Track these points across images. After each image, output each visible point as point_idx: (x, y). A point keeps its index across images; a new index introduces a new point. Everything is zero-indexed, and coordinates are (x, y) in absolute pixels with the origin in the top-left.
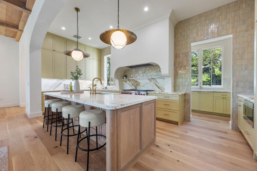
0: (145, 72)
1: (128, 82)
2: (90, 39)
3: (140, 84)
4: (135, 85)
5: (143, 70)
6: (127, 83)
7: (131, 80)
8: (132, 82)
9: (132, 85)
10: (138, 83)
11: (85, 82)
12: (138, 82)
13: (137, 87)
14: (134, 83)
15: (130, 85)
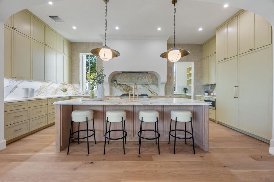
0: (138, 78)
1: (118, 87)
2: (74, 28)
3: (133, 89)
4: (128, 90)
5: (136, 76)
6: (117, 88)
7: (123, 85)
8: (124, 87)
9: (123, 90)
10: (130, 88)
11: (50, 85)
13: (130, 92)
14: (126, 88)
15: (121, 90)
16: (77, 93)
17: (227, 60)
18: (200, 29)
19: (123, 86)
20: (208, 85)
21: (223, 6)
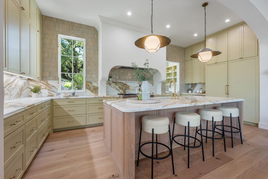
1: (113, 85)
3: (130, 88)
4: (124, 88)
6: (111, 86)
7: (119, 83)
8: (120, 85)
9: (119, 89)
10: (127, 87)
12: (127, 85)
13: (126, 91)
14: (122, 87)
15: (117, 89)
16: (53, 93)
17: (217, 64)
18: (196, 35)
19: (118, 85)
20: (189, 84)
21: (225, 21)
